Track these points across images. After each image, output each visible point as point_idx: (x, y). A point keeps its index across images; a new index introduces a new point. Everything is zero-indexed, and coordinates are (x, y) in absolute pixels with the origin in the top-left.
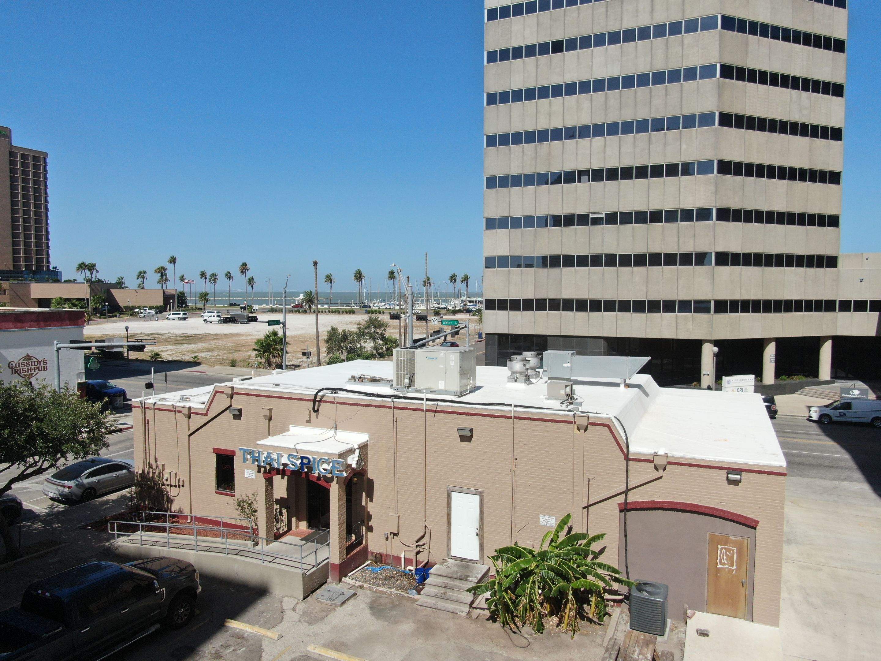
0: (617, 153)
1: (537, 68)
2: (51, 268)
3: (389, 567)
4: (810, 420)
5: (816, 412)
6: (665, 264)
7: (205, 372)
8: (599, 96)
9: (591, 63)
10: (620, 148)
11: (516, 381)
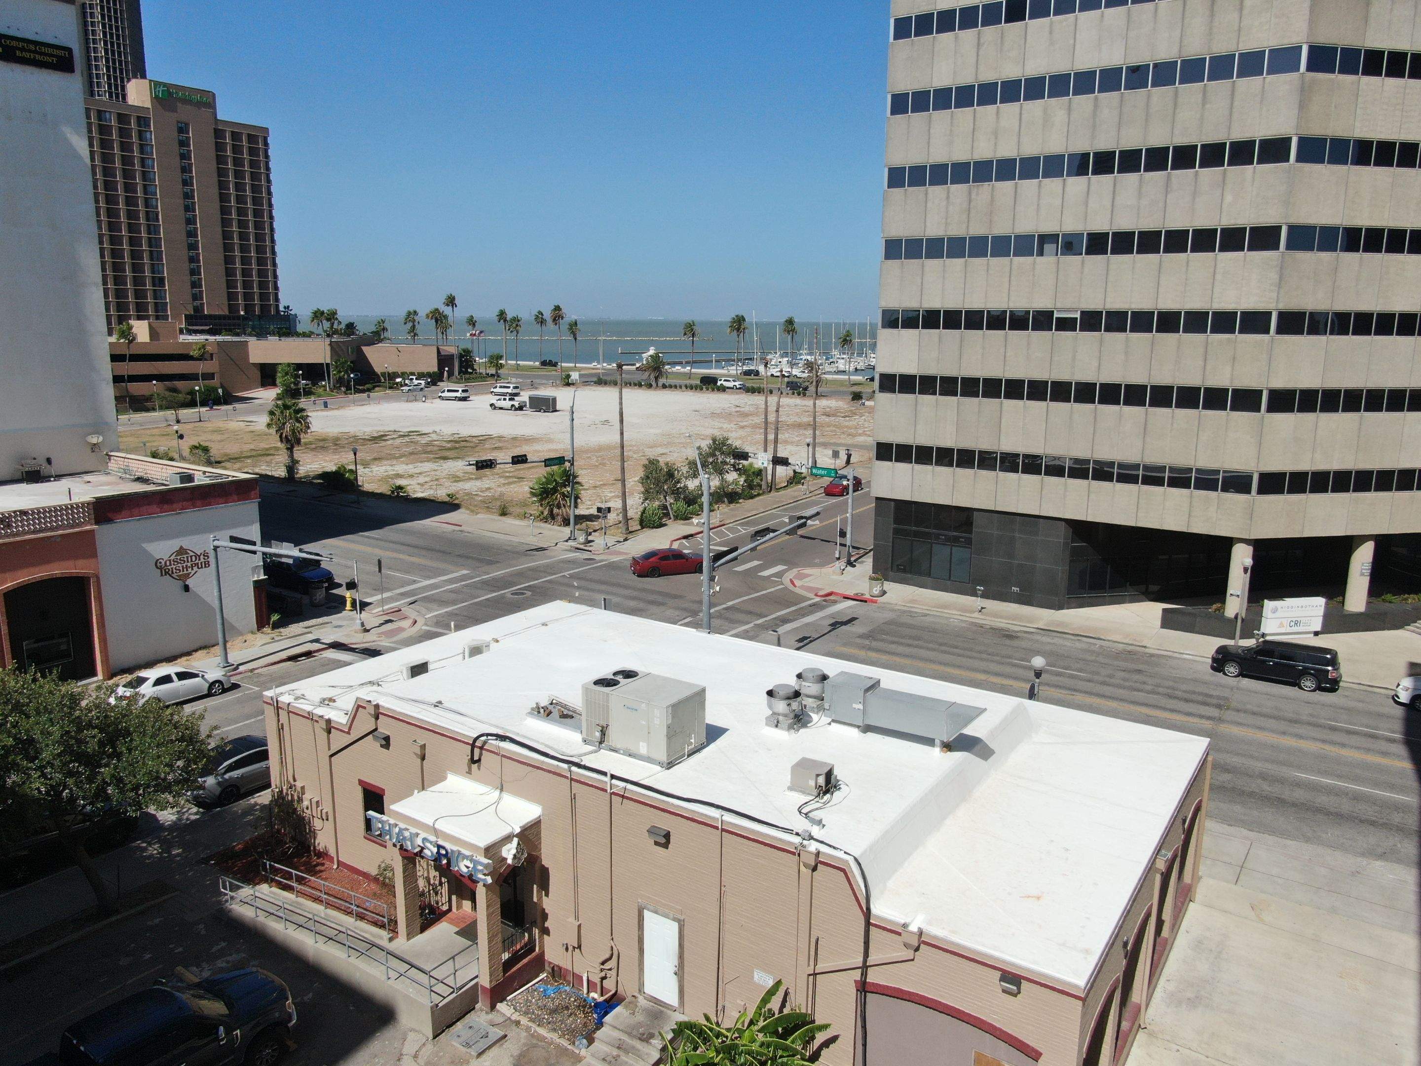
0: (1109, 206)
1: (978, 49)
2: (281, 308)
3: (568, 988)
4: (1395, 698)
5: (1407, 690)
6: (1178, 406)
7: (461, 526)
8: (1083, 102)
9: (1072, 42)
10: (1114, 198)
11: (777, 726)
